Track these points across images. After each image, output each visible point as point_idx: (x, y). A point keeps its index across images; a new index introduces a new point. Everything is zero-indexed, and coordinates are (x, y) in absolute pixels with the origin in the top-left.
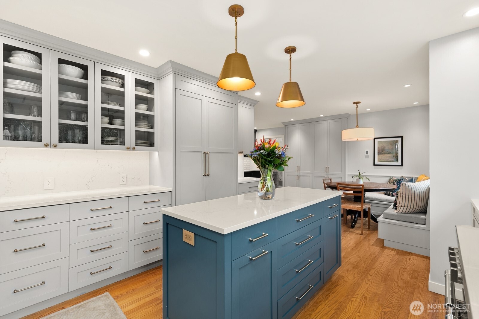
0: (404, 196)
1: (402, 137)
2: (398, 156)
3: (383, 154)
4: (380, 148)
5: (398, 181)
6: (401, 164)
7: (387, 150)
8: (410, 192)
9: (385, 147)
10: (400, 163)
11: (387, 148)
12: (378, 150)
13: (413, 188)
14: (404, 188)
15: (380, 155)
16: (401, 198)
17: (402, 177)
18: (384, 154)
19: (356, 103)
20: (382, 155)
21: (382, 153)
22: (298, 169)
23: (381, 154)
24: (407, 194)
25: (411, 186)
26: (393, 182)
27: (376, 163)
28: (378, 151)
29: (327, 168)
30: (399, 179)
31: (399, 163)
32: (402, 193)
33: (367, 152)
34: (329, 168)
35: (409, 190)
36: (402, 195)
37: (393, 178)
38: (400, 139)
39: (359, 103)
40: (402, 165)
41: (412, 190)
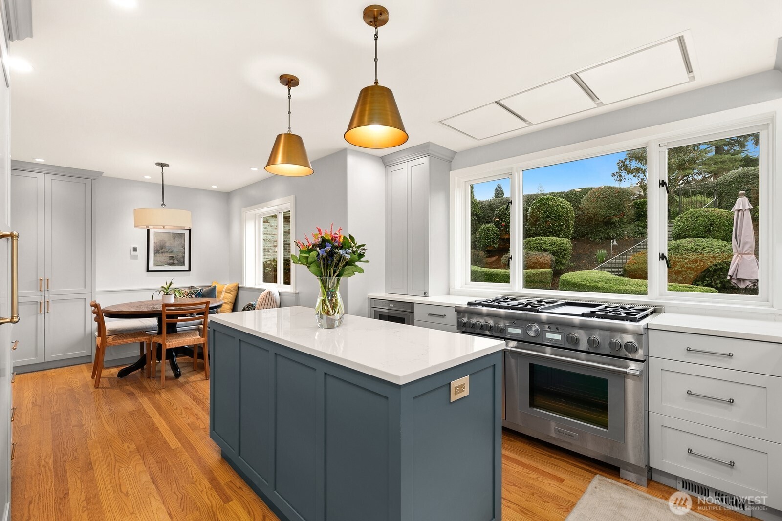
1: (190, 230)
2: (184, 257)
3: (162, 253)
4: (158, 243)
6: (188, 269)
7: (169, 247)
9: (165, 243)
11: (168, 244)
15: (158, 255)
18: (164, 253)
19: (162, 165)
20: (161, 255)
21: (161, 251)
23: (159, 253)
27: (151, 267)
28: (155, 248)
29: (44, 281)
31: (186, 267)
33: (135, 250)
34: (49, 281)
38: (187, 233)
39: (167, 165)
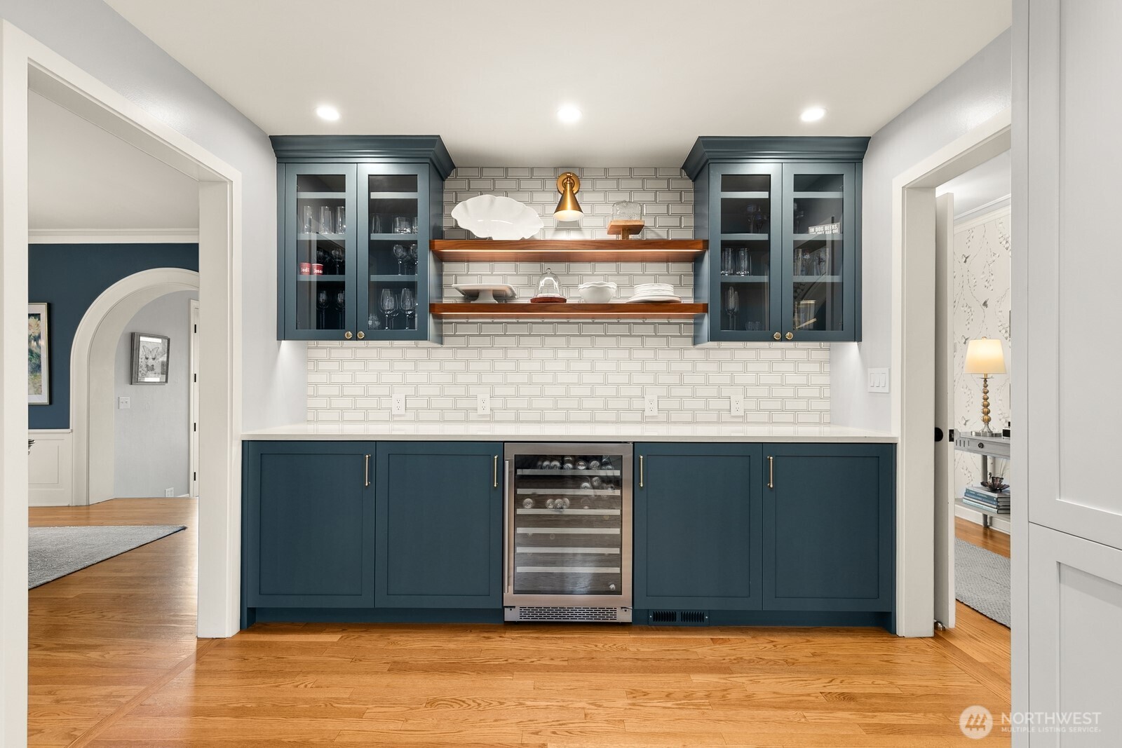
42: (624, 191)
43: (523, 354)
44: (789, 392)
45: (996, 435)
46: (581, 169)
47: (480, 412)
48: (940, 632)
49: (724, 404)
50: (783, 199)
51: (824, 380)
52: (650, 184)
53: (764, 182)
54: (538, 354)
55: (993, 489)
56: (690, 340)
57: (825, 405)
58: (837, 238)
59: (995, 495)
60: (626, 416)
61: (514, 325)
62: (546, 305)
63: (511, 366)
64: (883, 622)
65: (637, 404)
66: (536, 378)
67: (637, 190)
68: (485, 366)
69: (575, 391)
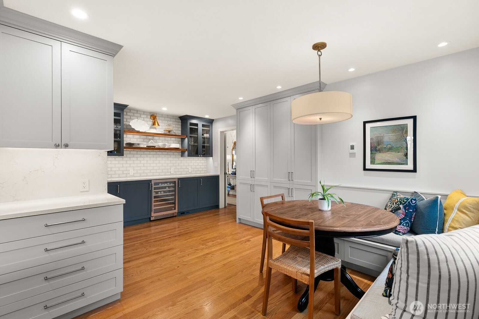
0: (413, 281)
1: (414, 118)
3: (380, 150)
4: (375, 139)
5: (406, 202)
6: (412, 169)
7: (388, 142)
8: (435, 273)
9: (383, 137)
10: (410, 166)
11: (386, 139)
12: (371, 143)
13: (442, 257)
14: (413, 257)
16: (403, 284)
17: (415, 192)
18: (383, 150)
20: (378, 152)
21: (379, 148)
22: (252, 174)
24: (423, 278)
25: (436, 253)
26: (396, 203)
27: (368, 166)
28: (371, 145)
29: (291, 173)
30: (408, 199)
32: (404, 269)
33: (352, 147)
34: (294, 173)
35: (429, 266)
36: (404, 276)
37: (398, 194)
38: (410, 122)
40: (415, 170)
41: (441, 266)
42: (166, 120)
43: (142, 159)
44: (199, 167)
45: (230, 174)
46: (156, 114)
47: (130, 174)
48: (225, 207)
49: (187, 170)
50: (200, 128)
51: (205, 164)
52: (172, 120)
53: (196, 125)
54: (146, 159)
55: (230, 185)
56: (180, 156)
57: (205, 169)
58: (209, 137)
59: (230, 186)
60: (167, 174)
61: (140, 152)
62: (150, 148)
63: (139, 162)
64: (217, 207)
65: (169, 171)
66: (145, 165)
67: (169, 121)
68: (131, 162)
69: (155, 168)
